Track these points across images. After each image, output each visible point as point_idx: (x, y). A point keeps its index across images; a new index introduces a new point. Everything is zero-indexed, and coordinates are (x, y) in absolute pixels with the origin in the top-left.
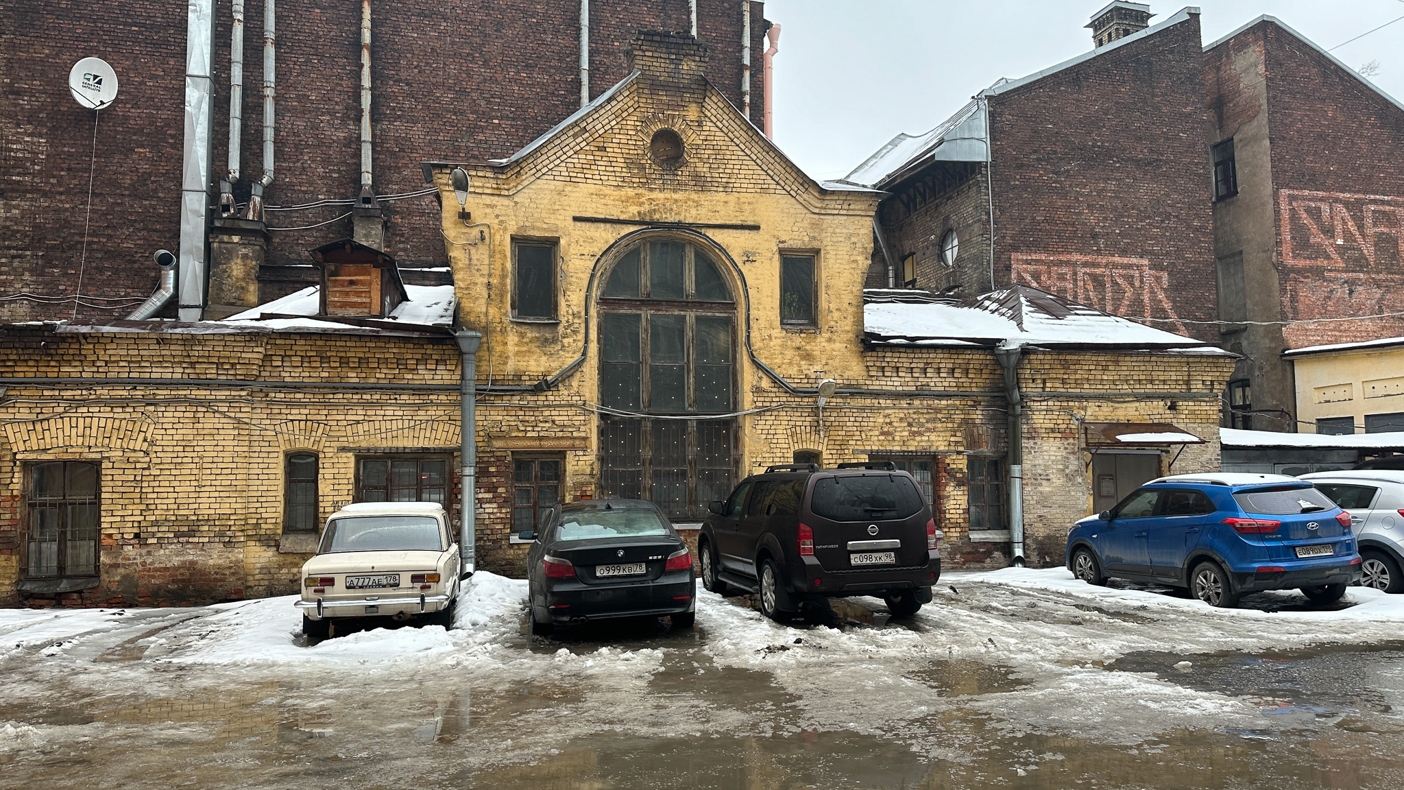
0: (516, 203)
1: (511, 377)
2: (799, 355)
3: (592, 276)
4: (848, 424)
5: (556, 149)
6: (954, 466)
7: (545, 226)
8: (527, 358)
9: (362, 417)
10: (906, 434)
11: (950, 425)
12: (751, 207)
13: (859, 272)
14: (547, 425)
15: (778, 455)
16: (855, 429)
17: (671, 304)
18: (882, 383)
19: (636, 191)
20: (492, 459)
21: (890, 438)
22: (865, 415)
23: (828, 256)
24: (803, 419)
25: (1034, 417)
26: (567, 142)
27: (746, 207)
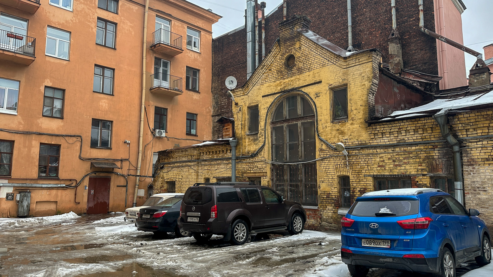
0: (248, 96)
1: (247, 153)
2: (339, 133)
3: (267, 115)
4: (361, 162)
5: (257, 75)
6: (421, 183)
7: (255, 101)
8: (250, 146)
9: (217, 168)
10: (392, 166)
11: (418, 160)
12: (318, 74)
13: (366, 89)
14: (256, 168)
15: (331, 177)
16: (365, 165)
17: (293, 119)
18: (378, 141)
19: (280, 81)
20: (243, 180)
21: (383, 168)
22: (370, 158)
23: (351, 86)
24: (340, 161)
25: (472, 152)
26: (260, 72)
27: (317, 75)
